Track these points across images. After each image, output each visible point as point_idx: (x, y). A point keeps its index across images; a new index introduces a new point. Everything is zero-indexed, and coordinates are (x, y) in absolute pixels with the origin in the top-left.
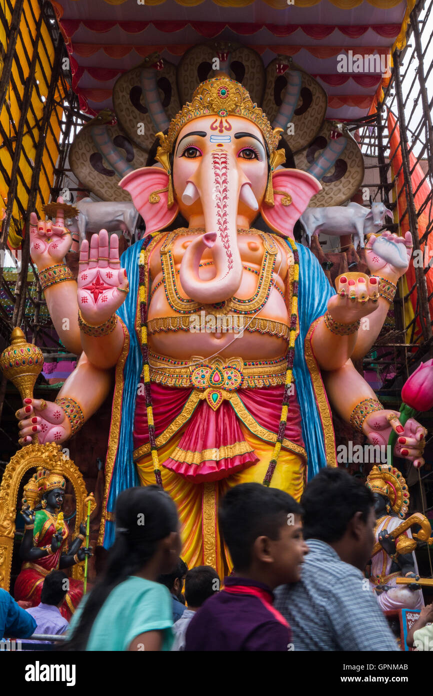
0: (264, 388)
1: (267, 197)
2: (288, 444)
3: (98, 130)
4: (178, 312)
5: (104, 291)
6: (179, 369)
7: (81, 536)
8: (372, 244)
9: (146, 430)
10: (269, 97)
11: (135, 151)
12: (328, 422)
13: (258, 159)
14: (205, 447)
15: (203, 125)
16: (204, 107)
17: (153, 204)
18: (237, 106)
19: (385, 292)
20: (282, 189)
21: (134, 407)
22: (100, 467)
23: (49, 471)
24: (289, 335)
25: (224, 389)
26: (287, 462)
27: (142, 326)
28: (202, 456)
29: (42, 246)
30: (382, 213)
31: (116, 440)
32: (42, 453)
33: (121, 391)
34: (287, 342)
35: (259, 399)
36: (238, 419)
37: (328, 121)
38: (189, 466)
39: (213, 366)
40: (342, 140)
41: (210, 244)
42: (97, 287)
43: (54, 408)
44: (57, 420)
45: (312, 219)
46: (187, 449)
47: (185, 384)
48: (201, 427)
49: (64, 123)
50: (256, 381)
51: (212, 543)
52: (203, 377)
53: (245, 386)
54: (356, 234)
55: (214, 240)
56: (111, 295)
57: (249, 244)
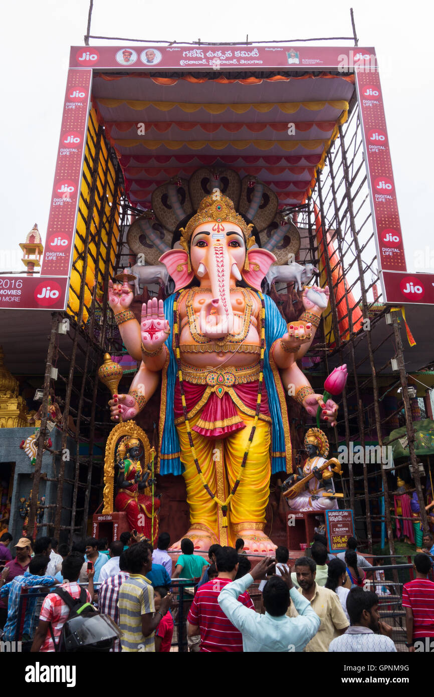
0: (247, 383)
1: (245, 266)
2: (262, 416)
3: (143, 222)
4: (198, 342)
5: (156, 333)
6: (200, 374)
7: (148, 471)
8: (306, 293)
9: (182, 408)
10: (244, 197)
11: (165, 232)
12: (283, 400)
13: (240, 246)
14: (215, 420)
15: (208, 227)
16: (208, 217)
17: (179, 272)
18: (227, 215)
19: (314, 322)
20: (254, 261)
21: (173, 394)
22: (155, 426)
23: (131, 437)
24: (260, 351)
25: (225, 386)
26: (261, 426)
27: (176, 347)
28: (214, 425)
29: (116, 299)
30: (311, 270)
31: (164, 413)
32: (126, 427)
33: (166, 385)
34: (259, 355)
35: (245, 390)
36: (233, 402)
37: (279, 213)
38: (207, 430)
39: (218, 372)
40: (288, 226)
41: (216, 305)
42: (152, 330)
43: (129, 397)
44: (131, 405)
45: (271, 274)
46: (205, 420)
47: (203, 383)
48: (213, 407)
49: (121, 214)
50: (243, 380)
51: (221, 472)
52: (213, 379)
53: (237, 383)
54: (296, 282)
55: (217, 303)
56: (160, 335)
57: (237, 300)
